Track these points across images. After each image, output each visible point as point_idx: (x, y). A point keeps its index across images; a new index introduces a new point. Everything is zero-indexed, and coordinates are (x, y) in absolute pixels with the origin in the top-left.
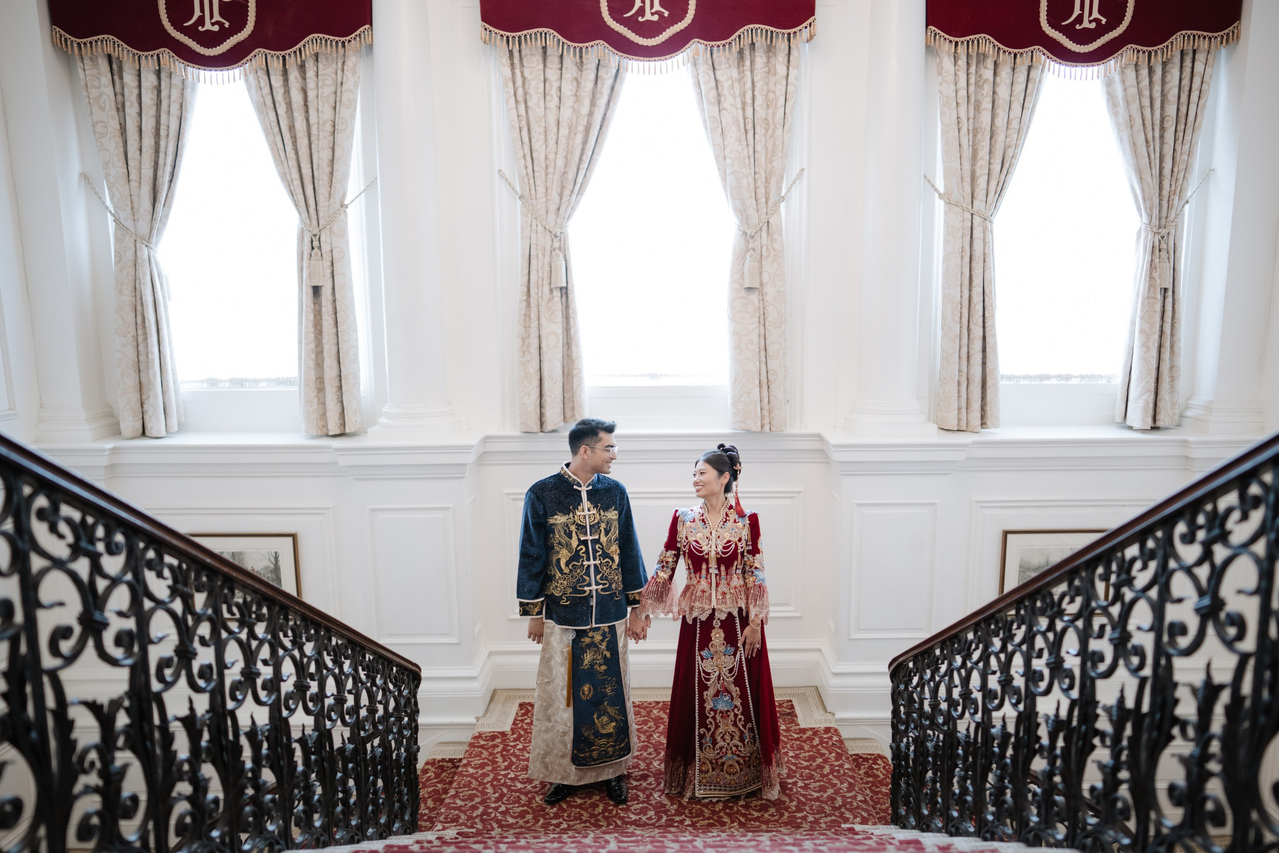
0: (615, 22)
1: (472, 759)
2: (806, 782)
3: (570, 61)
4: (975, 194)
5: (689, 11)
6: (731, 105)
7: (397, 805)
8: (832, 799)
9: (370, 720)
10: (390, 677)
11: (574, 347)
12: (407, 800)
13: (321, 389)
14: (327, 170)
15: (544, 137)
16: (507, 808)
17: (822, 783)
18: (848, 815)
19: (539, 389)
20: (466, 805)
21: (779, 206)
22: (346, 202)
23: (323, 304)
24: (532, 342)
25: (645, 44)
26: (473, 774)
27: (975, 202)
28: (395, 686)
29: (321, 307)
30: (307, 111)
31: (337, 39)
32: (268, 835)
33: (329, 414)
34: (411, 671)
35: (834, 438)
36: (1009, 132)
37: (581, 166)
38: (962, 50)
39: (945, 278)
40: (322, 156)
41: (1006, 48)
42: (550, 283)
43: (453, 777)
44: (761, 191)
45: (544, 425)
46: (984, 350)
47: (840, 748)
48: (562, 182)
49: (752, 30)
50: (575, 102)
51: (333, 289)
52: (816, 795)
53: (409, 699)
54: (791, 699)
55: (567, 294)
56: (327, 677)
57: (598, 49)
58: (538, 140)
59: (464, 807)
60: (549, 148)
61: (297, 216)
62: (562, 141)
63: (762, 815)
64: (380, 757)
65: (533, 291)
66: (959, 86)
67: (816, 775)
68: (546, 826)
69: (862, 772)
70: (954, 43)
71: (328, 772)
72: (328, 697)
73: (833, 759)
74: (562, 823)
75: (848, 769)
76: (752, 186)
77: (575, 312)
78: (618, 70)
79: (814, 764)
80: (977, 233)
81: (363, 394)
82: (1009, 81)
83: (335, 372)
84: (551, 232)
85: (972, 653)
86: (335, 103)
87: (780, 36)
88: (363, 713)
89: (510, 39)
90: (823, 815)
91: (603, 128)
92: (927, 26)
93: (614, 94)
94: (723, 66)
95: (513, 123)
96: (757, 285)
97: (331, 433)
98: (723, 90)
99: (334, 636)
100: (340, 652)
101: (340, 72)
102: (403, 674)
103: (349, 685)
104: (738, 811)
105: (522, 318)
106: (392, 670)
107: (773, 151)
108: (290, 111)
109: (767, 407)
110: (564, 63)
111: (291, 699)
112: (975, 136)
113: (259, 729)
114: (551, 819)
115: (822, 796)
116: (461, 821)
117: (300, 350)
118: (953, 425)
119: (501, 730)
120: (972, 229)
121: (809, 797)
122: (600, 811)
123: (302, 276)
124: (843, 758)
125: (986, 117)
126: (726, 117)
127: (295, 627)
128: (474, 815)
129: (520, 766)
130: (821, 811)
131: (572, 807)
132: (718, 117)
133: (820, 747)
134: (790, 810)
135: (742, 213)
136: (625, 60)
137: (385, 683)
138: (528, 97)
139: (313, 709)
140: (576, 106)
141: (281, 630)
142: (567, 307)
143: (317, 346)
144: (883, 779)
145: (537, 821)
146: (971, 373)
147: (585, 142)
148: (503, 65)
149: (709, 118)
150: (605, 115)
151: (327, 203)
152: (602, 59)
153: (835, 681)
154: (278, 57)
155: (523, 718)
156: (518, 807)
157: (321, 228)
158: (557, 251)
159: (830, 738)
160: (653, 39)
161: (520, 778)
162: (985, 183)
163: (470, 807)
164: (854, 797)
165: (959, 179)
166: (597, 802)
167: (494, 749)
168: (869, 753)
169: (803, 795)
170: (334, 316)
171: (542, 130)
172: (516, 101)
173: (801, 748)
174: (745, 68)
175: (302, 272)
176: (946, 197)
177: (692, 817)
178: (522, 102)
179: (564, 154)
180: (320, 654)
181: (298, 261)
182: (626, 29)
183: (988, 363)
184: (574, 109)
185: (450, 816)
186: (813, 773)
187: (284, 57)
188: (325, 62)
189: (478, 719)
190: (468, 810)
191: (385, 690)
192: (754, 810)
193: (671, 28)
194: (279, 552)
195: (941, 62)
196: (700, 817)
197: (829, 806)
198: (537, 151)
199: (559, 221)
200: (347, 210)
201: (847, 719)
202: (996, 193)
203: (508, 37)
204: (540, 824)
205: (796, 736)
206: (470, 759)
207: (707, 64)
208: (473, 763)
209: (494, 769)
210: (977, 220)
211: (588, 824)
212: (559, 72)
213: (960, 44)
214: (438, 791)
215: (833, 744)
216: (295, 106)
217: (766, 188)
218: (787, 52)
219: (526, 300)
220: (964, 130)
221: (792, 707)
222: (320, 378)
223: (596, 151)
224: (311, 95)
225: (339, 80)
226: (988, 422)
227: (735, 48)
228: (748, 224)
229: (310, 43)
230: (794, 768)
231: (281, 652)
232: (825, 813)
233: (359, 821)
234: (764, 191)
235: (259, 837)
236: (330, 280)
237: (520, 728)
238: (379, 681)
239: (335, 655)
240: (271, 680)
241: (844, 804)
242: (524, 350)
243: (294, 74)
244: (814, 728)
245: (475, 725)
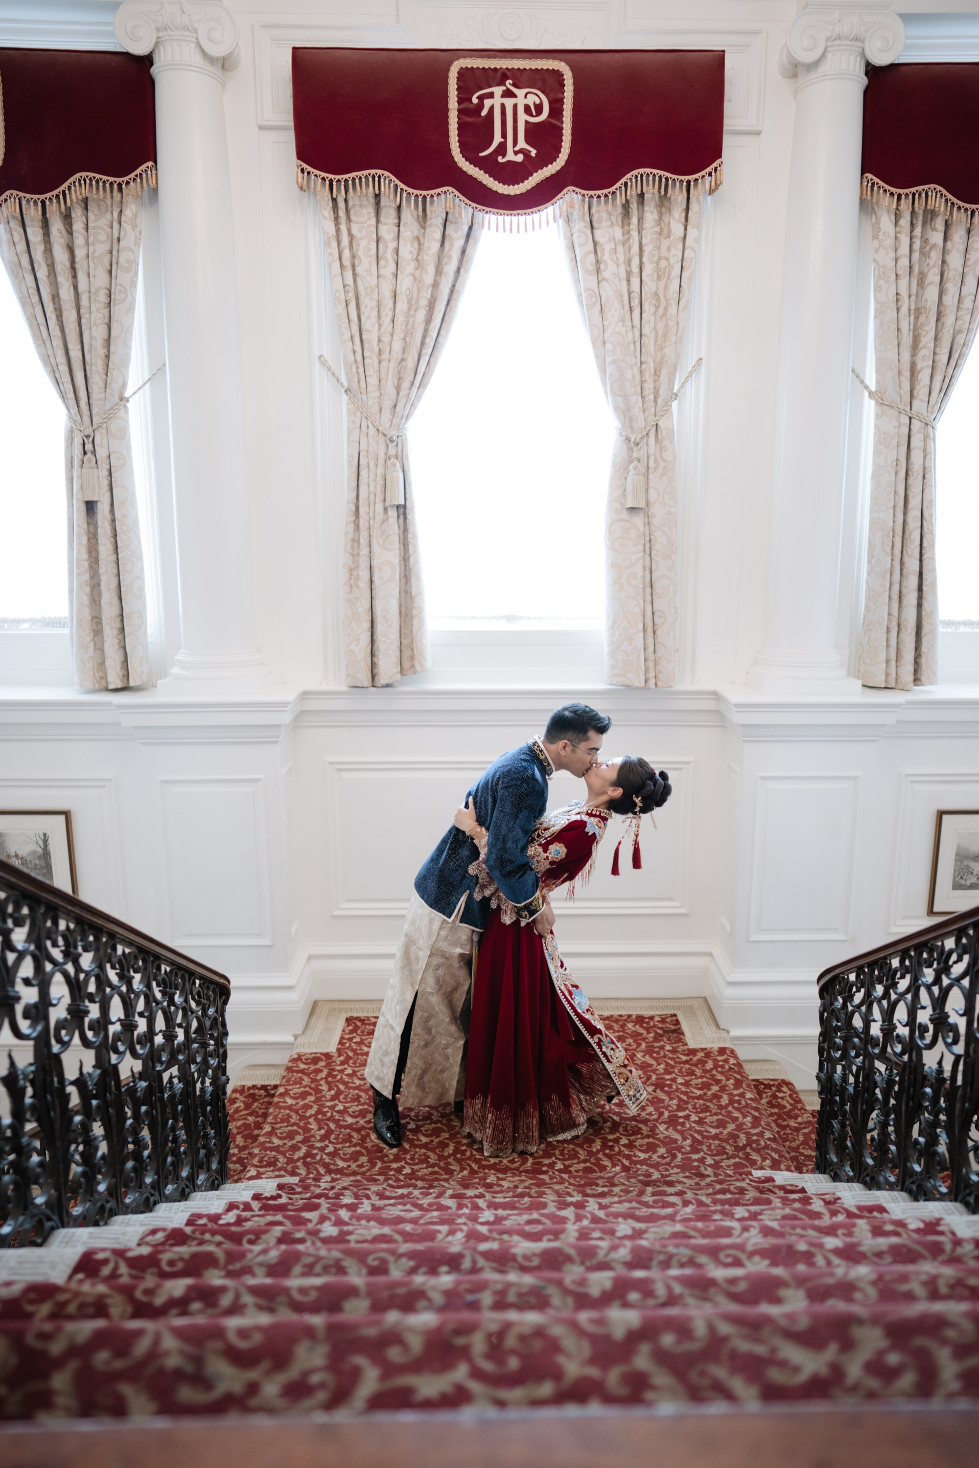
0: (468, 163)
1: (290, 1087)
2: (701, 1115)
3: (409, 214)
4: (915, 392)
5: (562, 150)
6: (613, 274)
7: (202, 1152)
8: (734, 1136)
9: (168, 1049)
10: (191, 993)
11: (413, 581)
12: (215, 1145)
13: (98, 632)
14: (102, 352)
15: (376, 314)
16: (335, 1148)
17: (720, 1117)
18: (755, 1156)
19: (370, 633)
20: (285, 1144)
21: (671, 406)
22: (127, 395)
23: (99, 523)
24: (361, 573)
25: (506, 193)
26: (292, 1105)
27: (915, 402)
28: (198, 1003)
29: (96, 527)
30: (75, 276)
31: (112, 179)
32: (35, 1211)
33: (108, 663)
34: (218, 984)
35: (734, 695)
36: (960, 313)
37: (424, 351)
38: (905, 205)
39: (874, 498)
40: (95, 334)
41: (961, 204)
42: (384, 500)
43: (267, 1108)
44: (649, 386)
45: (377, 678)
46: (920, 589)
47: (739, 1073)
48: (399, 372)
49: (642, 176)
50: (417, 269)
51: (112, 505)
52: (714, 1131)
53: (216, 1019)
54: (675, 1012)
55: (405, 514)
56: (112, 997)
57: (446, 198)
58: (369, 318)
59: (282, 1147)
60: (383, 328)
61: (65, 411)
62: (400, 319)
63: (650, 1157)
64: (181, 1095)
65: (363, 510)
66: (899, 252)
67: (712, 1106)
68: (384, 1172)
69: (764, 1101)
70: (896, 196)
71: (114, 1120)
72: (113, 1023)
73: (732, 1087)
74: (404, 1167)
75: (750, 1099)
76: (638, 379)
77: (415, 537)
78: (470, 228)
79: (709, 1093)
80: (916, 442)
81: (150, 639)
82: (962, 247)
83: (115, 611)
84: (385, 435)
85: (952, 966)
86: (111, 266)
87: (678, 184)
88: (159, 1040)
89: (334, 183)
90: (725, 1156)
91: (452, 303)
92: (862, 174)
93: (465, 259)
94: (604, 224)
95: (338, 294)
96: (642, 505)
97: (111, 687)
98: (603, 255)
99: (120, 943)
100: (128, 964)
101: (116, 225)
102: (208, 988)
103: (141, 1006)
104: (620, 1151)
105: (349, 544)
106: (194, 983)
107: (665, 335)
108: (52, 275)
109: (652, 658)
110: (402, 217)
111: (64, 1028)
112: (917, 318)
113: (20, 1072)
114: (390, 1162)
115: (721, 1133)
116: (279, 1165)
117: (71, 582)
118: (880, 681)
119: (324, 1051)
120: (909, 437)
121: (705, 1134)
122: (451, 1152)
123: (72, 488)
124: (744, 1085)
125: (931, 293)
126: (608, 291)
127: (67, 933)
128: (296, 1157)
129: (350, 1096)
130: (722, 1151)
131: (415, 1146)
132: (596, 290)
133: (714, 1072)
134: (683, 1150)
135: (624, 413)
136: (481, 214)
137: (186, 1001)
138: (357, 262)
139: (93, 1040)
140: (417, 274)
141: (49, 938)
142: (405, 530)
143: (92, 578)
144: (791, 1110)
145: (374, 1165)
146: (903, 617)
147: (428, 320)
148: (325, 218)
149: (585, 290)
150: (454, 286)
151: (102, 396)
152: (451, 211)
153: (730, 992)
154: (35, 203)
155: (351, 1036)
156: (349, 1147)
157: (95, 426)
158: (393, 460)
159: (726, 1061)
160: (516, 186)
161: (350, 1110)
162: (928, 378)
163: (291, 1147)
164: (761, 1134)
165: (896, 372)
166: (446, 1141)
167: (317, 1075)
168: (771, 1077)
169: (699, 1132)
170: (113, 540)
171: (375, 304)
172: (342, 266)
173: (691, 1073)
174: (631, 227)
175: (72, 484)
176: (879, 397)
177: (564, 1160)
178: (350, 268)
179: (402, 336)
180: (101, 967)
181: (66, 469)
182: (482, 172)
183: (925, 605)
184: (415, 278)
185: (266, 1158)
186: (708, 1104)
187: (43, 202)
188: (96, 211)
189: (296, 1037)
190: (288, 1151)
191: (186, 1010)
192: (640, 1150)
193: (540, 171)
194: (49, 833)
195: (878, 222)
196: (573, 1159)
197: (731, 1145)
198: (368, 331)
199: (395, 421)
200: (128, 405)
201: (744, 1037)
202: (941, 391)
203: (331, 181)
204: (377, 1168)
205: (684, 1058)
206: (288, 1087)
207: (585, 221)
208: (291, 1092)
209: (318, 1100)
210: (916, 425)
211: (436, 1169)
212: (396, 229)
213: (903, 197)
214: (249, 1125)
215: (730, 1068)
216: (59, 268)
217: (655, 382)
218: (685, 207)
219: (354, 522)
220: (904, 310)
221: (677, 1022)
222: (97, 618)
223: (442, 332)
224: (80, 253)
225: (116, 236)
226: (923, 678)
227: (620, 200)
228: (632, 428)
229: (77, 184)
230: (685, 1098)
231: (49, 967)
232: (727, 1154)
233: (156, 1177)
234: (652, 386)
235: (23, 1214)
236: (108, 494)
237: (348, 1048)
238: (178, 999)
239: (122, 968)
240: (35, 1006)
241: (749, 1143)
242: (351, 585)
243: (57, 226)
244: (706, 1049)
245: (293, 1044)
